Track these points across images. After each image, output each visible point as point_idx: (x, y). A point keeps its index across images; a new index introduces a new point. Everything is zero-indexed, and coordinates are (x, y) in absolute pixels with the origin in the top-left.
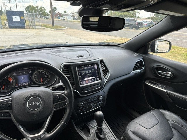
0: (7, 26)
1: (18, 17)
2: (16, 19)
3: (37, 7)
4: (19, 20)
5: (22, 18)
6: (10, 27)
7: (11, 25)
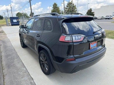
0: (10, 24)
1: (16, 20)
2: (15, 21)
3: (23, 13)
4: (16, 21)
5: (18, 20)
6: (12, 25)
7: (12, 24)
